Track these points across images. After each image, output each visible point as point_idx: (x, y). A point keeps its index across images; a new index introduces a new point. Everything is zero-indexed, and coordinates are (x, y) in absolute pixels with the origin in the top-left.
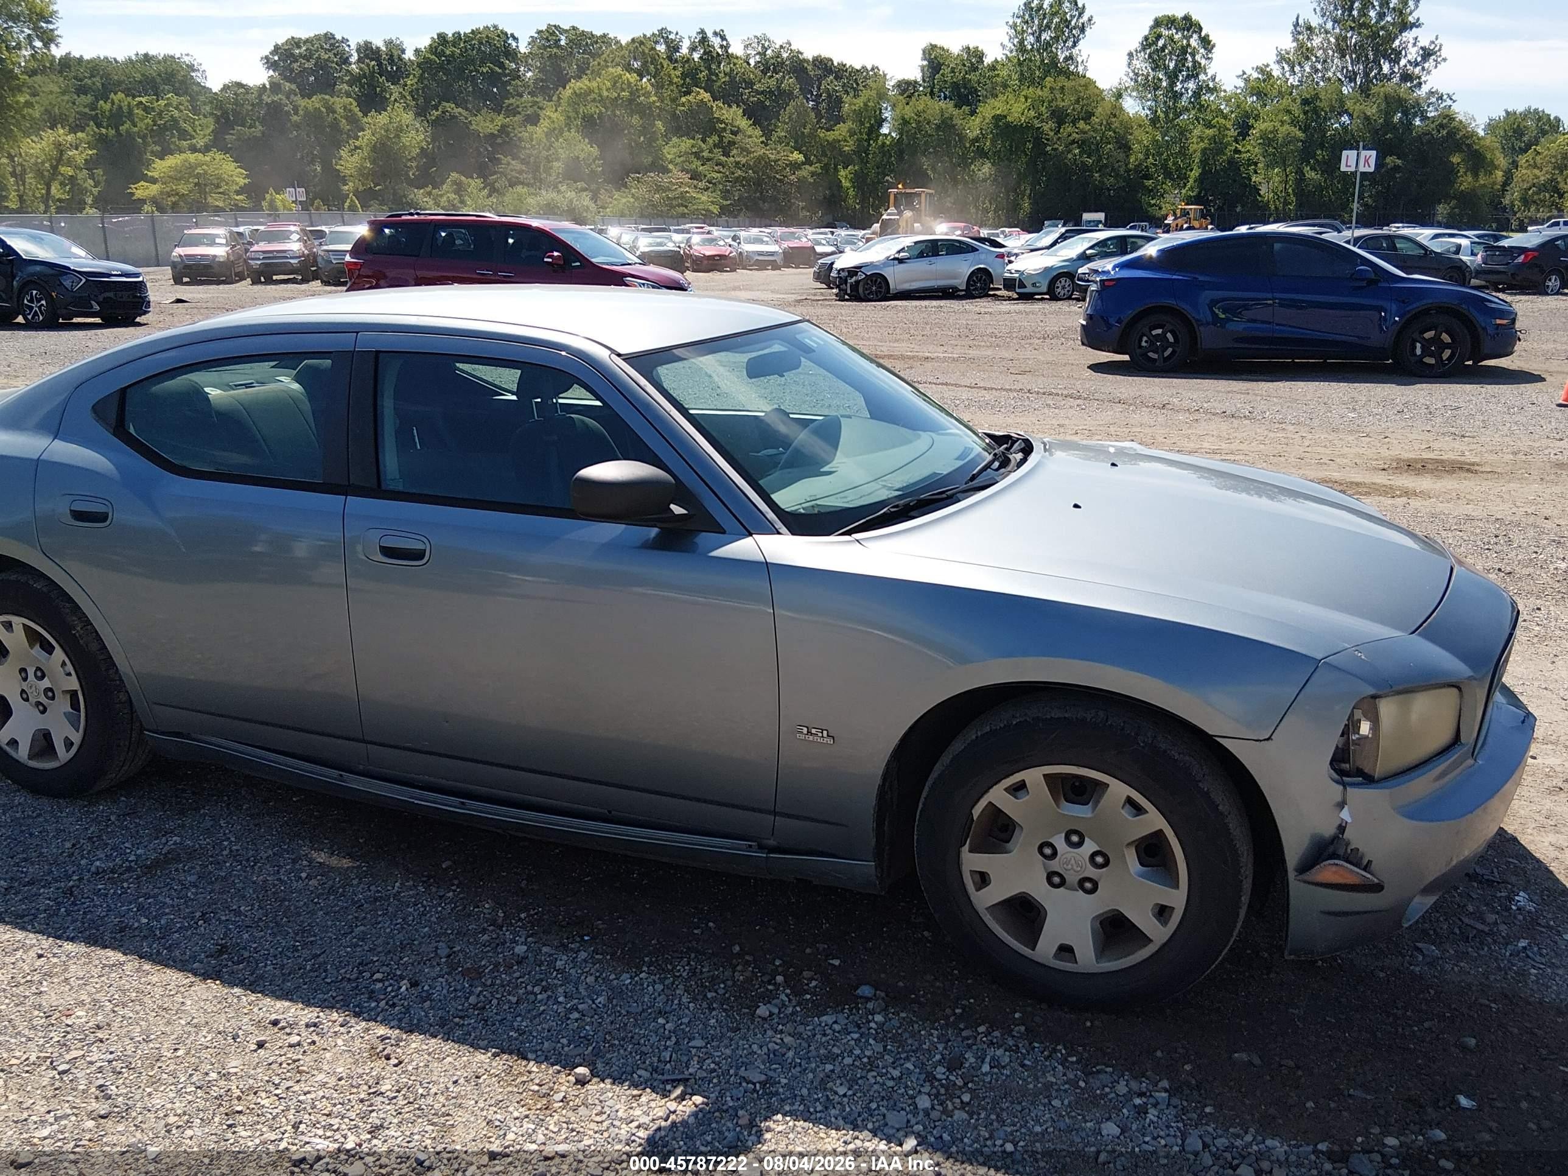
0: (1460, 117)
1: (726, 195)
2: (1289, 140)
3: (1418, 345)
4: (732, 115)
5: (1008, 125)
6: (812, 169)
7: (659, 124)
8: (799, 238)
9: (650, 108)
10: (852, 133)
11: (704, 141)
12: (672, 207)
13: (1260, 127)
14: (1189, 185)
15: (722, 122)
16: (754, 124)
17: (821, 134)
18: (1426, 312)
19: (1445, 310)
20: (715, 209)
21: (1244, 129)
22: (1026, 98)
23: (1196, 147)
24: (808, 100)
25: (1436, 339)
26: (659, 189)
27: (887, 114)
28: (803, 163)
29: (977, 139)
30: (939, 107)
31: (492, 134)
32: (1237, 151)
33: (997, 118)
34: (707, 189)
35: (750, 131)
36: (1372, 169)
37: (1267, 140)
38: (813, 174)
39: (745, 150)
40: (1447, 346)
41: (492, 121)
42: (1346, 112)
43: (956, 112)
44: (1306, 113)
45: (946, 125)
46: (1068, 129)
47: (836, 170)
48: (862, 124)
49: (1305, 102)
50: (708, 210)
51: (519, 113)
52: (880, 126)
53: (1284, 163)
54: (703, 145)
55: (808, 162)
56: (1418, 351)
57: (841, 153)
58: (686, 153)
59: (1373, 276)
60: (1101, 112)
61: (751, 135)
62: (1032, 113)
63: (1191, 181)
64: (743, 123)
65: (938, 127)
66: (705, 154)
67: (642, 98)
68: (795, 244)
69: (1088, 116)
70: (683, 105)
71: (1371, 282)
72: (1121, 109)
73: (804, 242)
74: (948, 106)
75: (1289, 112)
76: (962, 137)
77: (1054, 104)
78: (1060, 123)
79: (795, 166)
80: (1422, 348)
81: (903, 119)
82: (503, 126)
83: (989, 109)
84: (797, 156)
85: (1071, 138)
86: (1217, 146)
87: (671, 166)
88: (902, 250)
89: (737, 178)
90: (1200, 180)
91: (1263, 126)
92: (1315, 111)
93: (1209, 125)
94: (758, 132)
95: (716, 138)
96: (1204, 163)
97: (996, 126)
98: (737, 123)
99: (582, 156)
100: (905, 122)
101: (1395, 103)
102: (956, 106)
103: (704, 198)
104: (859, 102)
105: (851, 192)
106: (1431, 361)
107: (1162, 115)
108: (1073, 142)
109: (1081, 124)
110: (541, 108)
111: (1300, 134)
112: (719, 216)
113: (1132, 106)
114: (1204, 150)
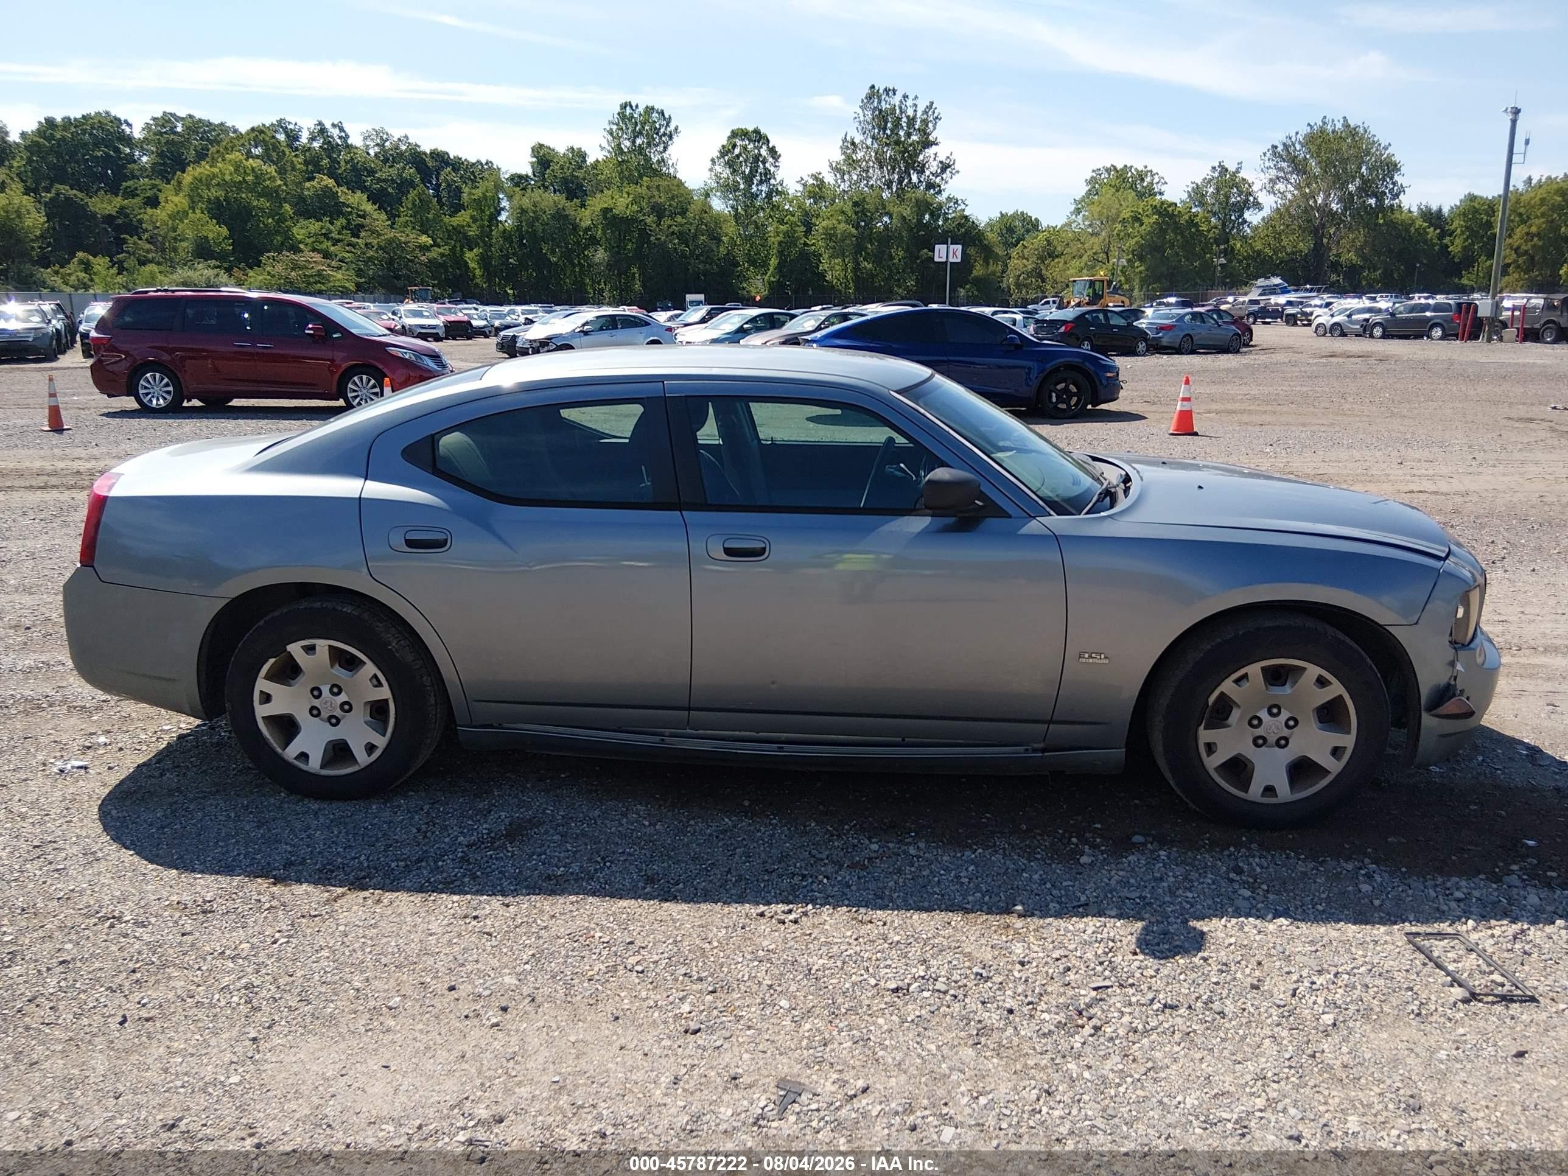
0: (973, 218)
1: (359, 273)
2: (846, 236)
3: (1054, 395)
4: (357, 199)
5: (615, 217)
6: (441, 250)
7: (287, 207)
8: (455, 313)
9: (276, 192)
10: (474, 219)
11: (332, 223)
12: (309, 283)
13: (821, 224)
14: (769, 273)
15: (348, 206)
16: (379, 208)
17: (446, 219)
18: (1057, 370)
19: (1070, 367)
20: (351, 286)
21: (809, 227)
22: (628, 194)
23: (774, 240)
24: (428, 188)
25: (1066, 390)
26: (295, 266)
27: (505, 203)
28: (432, 246)
29: (589, 229)
30: (551, 200)
31: (110, 215)
32: (805, 244)
33: (606, 211)
34: (340, 268)
35: (375, 215)
36: (959, 260)
37: (830, 235)
38: (442, 255)
39: (374, 232)
40: (1074, 394)
41: (110, 202)
42: (887, 214)
43: (569, 204)
44: (856, 213)
45: (560, 216)
46: (666, 222)
47: (463, 253)
48: (483, 211)
49: (856, 204)
50: (344, 287)
51: (138, 195)
52: (499, 214)
53: (843, 254)
54: (332, 227)
55: (436, 245)
56: (1054, 399)
57: (466, 237)
58: (316, 235)
59: (1019, 342)
60: (693, 210)
61: (379, 219)
62: (635, 208)
63: (771, 268)
64: (369, 207)
65: (553, 217)
66: (334, 235)
67: (268, 182)
68: (452, 318)
69: (683, 213)
70: (308, 189)
71: (1018, 347)
72: (710, 207)
73: (460, 317)
74: (560, 199)
75: (843, 212)
76: (576, 227)
77: (652, 200)
78: (660, 217)
79: (424, 248)
80: (1057, 396)
81: (522, 209)
82: (122, 208)
83: (597, 203)
84: (424, 239)
85: (671, 230)
86: (789, 240)
87: (302, 246)
88: (586, 324)
89: (369, 258)
90: (779, 268)
91: (824, 224)
92: (864, 212)
93: (781, 222)
94: (384, 217)
95: (344, 221)
96: (781, 253)
97: (605, 218)
98: (362, 208)
99: (211, 236)
100: (523, 211)
101: (923, 206)
102: (567, 199)
103: (339, 276)
104: (478, 193)
105: (478, 272)
106: (1063, 406)
107: (743, 213)
108: (673, 233)
109: (679, 219)
110: (160, 191)
111: (854, 231)
112: (355, 293)
113: (718, 204)
114: (780, 243)
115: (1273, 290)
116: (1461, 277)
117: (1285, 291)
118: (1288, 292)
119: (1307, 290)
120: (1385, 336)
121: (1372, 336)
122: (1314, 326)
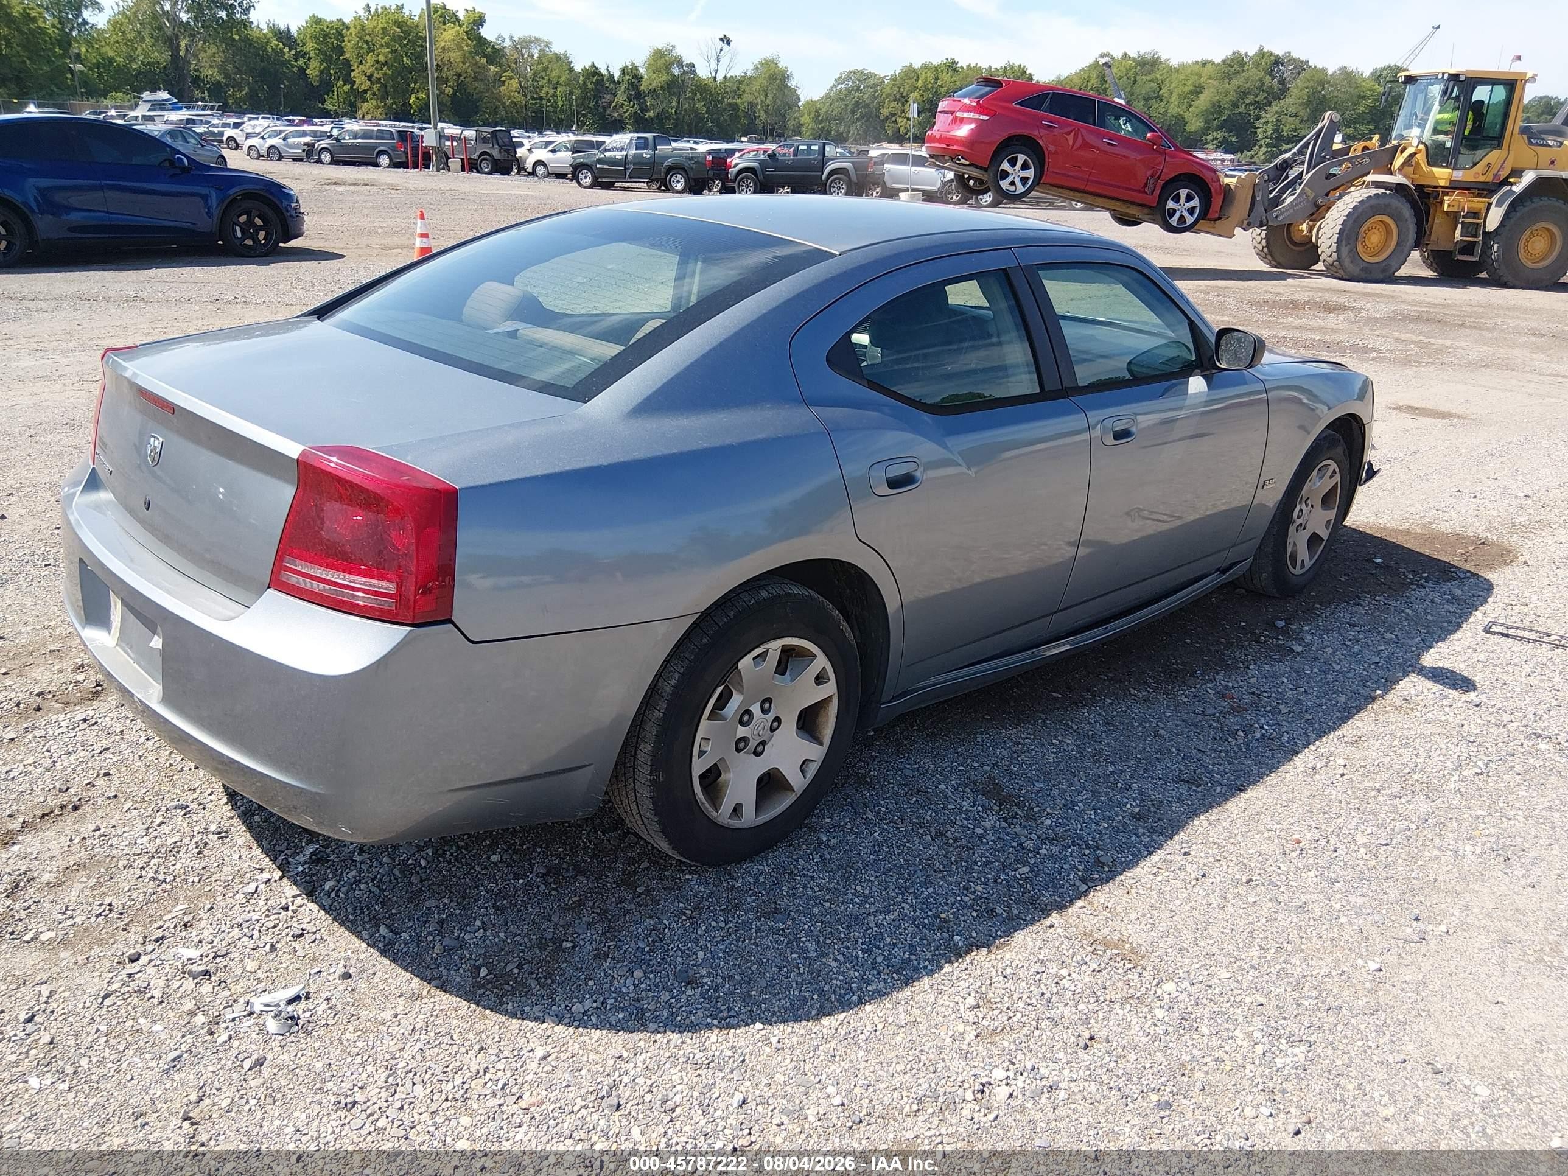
3: (238, 229)
40: (261, 228)
56: (239, 234)
80: (242, 231)
106: (249, 242)
115: (161, 106)
116: (323, 101)
117: (175, 108)
118: (180, 109)
119: (198, 108)
120: (334, 162)
121: (319, 161)
122: (245, 148)
